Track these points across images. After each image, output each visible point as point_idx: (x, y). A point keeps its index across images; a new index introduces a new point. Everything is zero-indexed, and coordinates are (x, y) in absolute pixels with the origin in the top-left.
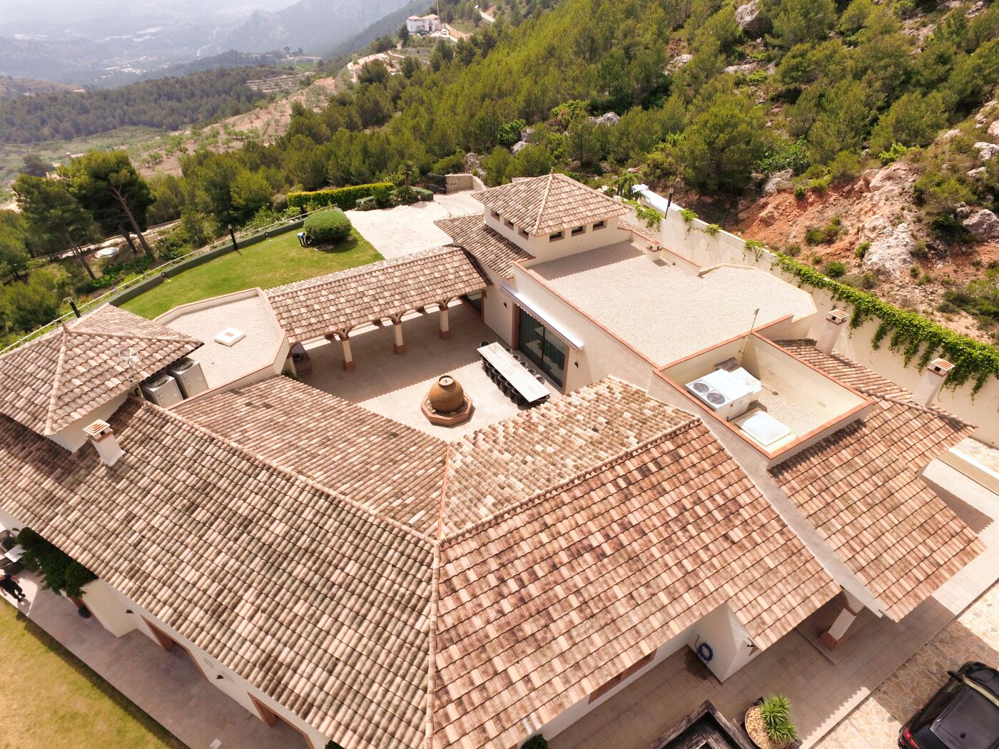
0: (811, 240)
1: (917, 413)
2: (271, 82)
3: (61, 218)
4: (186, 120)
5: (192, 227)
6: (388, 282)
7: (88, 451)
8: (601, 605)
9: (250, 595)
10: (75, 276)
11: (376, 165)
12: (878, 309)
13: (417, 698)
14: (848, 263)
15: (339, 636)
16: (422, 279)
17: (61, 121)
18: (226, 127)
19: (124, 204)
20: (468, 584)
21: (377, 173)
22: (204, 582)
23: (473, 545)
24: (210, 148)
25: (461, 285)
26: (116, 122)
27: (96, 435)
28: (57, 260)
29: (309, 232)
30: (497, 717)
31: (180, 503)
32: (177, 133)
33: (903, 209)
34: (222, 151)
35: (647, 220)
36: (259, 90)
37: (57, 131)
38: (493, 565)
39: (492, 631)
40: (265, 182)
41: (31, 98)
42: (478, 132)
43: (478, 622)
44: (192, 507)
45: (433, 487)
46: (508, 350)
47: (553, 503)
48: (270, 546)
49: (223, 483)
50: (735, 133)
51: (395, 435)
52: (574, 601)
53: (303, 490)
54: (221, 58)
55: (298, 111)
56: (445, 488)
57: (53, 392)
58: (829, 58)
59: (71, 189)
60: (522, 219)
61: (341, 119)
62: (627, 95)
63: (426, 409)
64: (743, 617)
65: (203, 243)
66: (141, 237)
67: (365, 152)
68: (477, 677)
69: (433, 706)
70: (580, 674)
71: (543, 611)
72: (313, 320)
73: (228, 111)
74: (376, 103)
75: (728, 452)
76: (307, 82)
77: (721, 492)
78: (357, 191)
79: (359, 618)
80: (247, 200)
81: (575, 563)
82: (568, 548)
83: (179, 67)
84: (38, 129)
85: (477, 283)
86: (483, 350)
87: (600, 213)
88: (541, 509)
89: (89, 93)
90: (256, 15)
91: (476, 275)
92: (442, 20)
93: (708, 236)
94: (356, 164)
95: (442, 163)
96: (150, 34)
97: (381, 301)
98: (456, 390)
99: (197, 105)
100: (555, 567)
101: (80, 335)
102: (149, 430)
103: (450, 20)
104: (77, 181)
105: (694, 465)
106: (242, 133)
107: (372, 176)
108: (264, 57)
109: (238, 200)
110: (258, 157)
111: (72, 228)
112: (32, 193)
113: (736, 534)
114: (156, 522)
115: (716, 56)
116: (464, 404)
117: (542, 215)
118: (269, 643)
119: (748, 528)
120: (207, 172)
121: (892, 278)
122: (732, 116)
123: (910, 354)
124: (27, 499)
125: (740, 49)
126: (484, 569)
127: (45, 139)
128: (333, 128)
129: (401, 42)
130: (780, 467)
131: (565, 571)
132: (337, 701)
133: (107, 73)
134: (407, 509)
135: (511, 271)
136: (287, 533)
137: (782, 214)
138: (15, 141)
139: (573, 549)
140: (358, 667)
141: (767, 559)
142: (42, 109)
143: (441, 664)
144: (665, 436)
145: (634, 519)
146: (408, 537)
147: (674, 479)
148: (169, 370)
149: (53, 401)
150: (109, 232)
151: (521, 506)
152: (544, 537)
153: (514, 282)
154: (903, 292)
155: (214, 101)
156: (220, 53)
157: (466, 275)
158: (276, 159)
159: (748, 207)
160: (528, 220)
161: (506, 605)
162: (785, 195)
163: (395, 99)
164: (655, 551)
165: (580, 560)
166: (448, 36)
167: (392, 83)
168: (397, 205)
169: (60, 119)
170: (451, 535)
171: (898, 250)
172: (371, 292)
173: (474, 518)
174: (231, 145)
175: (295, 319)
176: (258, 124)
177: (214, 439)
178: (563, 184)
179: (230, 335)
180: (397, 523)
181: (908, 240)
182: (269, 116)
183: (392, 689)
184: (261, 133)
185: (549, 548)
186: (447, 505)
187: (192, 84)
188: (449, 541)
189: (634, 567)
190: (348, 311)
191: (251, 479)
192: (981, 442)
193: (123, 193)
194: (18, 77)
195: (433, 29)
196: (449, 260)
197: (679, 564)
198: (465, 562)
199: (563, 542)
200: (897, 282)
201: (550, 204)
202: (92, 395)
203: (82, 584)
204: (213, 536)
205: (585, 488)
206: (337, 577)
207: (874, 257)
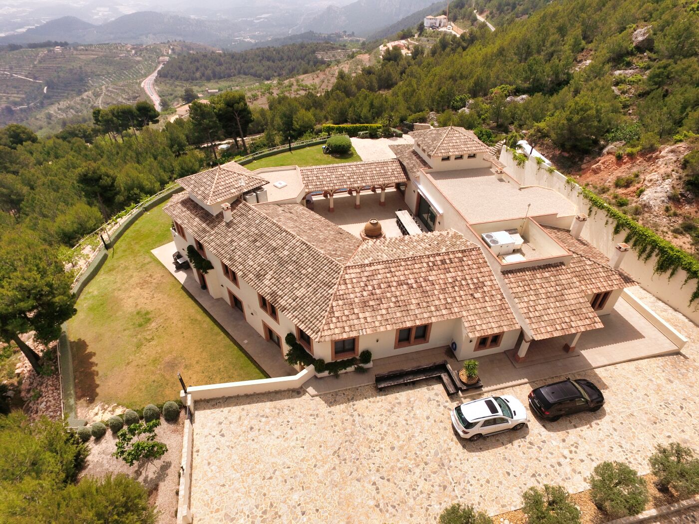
0: (617, 185)
1: (606, 270)
2: (330, 54)
3: (208, 125)
4: (275, 74)
5: (270, 137)
6: (357, 171)
7: (220, 216)
8: (404, 304)
9: (271, 273)
10: (208, 157)
11: (377, 113)
12: (628, 224)
13: (323, 313)
14: (633, 200)
15: (300, 290)
16: (374, 172)
17: (207, 69)
18: (297, 81)
19: (238, 121)
20: (352, 283)
21: (376, 118)
22: (255, 266)
23: (358, 270)
24: (287, 94)
25: (393, 178)
26: (236, 72)
27: (225, 208)
28: (199, 148)
29: (329, 146)
30: (350, 327)
31: (251, 239)
32: (269, 82)
33: (673, 171)
34: (293, 96)
35: (518, 161)
36: (322, 58)
37: (203, 75)
38: (364, 279)
39: (357, 300)
40: (313, 117)
41: (194, 54)
42: (439, 99)
43: (352, 296)
44: (256, 240)
45: (350, 252)
46: (411, 215)
48: (282, 258)
49: (268, 234)
50: (585, 115)
51: (341, 233)
52: (394, 299)
53: (298, 241)
54: (302, 36)
55: (342, 76)
56: (355, 253)
57: (212, 190)
58: (684, 71)
59: (215, 110)
60: (429, 147)
61: (365, 83)
62: (541, 84)
63: (362, 234)
64: (466, 325)
65: (274, 146)
66: (243, 141)
67: (372, 105)
68: (347, 313)
69: (328, 316)
70: (387, 323)
71: (379, 299)
72: (318, 183)
73: (301, 70)
74: (389, 75)
75: (488, 264)
76: (352, 56)
77: (477, 278)
78: (361, 127)
79: (309, 286)
80: (301, 126)
81: (398, 287)
82: (398, 281)
83: (276, 40)
84: (194, 73)
85: (402, 178)
86: (398, 213)
87: (473, 150)
88: (391, 265)
89: (224, 53)
90: (330, 8)
91: (403, 174)
92: (449, 20)
93: (548, 173)
94: (365, 111)
95: (414, 116)
96: (264, 18)
97: (352, 180)
98: (378, 226)
99: (283, 65)
100: (389, 286)
101: (224, 170)
102: (243, 212)
103: (454, 19)
104: (219, 106)
105: (469, 265)
106: (306, 86)
107: (373, 120)
108: (329, 37)
109: (296, 126)
110: (313, 102)
111: (211, 131)
112: (197, 110)
113: (477, 295)
114: (241, 244)
115: (604, 64)
116: (381, 234)
117: (439, 147)
118: (275, 288)
119: (485, 294)
120: (283, 108)
121: (653, 210)
122: (585, 104)
123: (641, 252)
124: (196, 229)
125: (628, 59)
126: (360, 280)
127: (197, 79)
128: (359, 88)
129: (418, 33)
130: (507, 271)
131: (393, 289)
132: (295, 309)
133: (236, 41)
135: (419, 173)
136: (289, 255)
137: (606, 167)
138: (181, 79)
139: (400, 282)
140: (304, 300)
141: (488, 308)
142: (198, 61)
144: (459, 251)
145: (431, 278)
146: (334, 263)
147: (457, 268)
148: (255, 190)
149: (212, 193)
150: (228, 135)
151: (383, 262)
152: (388, 275)
153: (419, 179)
154: (657, 219)
155: (293, 63)
156: (303, 32)
157: (398, 174)
158: (322, 104)
159: (589, 162)
160: (431, 148)
161: (365, 294)
162: (611, 156)
163: (402, 72)
164: (436, 292)
165: (401, 286)
166: (451, 31)
167: (402, 62)
168: (381, 137)
169: (206, 68)
170: (350, 265)
171: (661, 195)
172: (348, 175)
173: (362, 262)
174: (298, 92)
175: (310, 181)
176: (317, 81)
177: (267, 218)
178: (456, 132)
179: (280, 183)
180: (331, 258)
181: (668, 189)
182: (325, 76)
183: (315, 309)
184: (317, 87)
185: (389, 279)
186: (353, 258)
187: (283, 52)
188: (349, 267)
189: (424, 295)
190: (335, 182)
191: (279, 234)
192: (671, 307)
193: (239, 115)
194: (188, 41)
195: (442, 25)
196: (390, 165)
197: (445, 299)
198: (353, 276)
199: (396, 279)
200: (655, 213)
201: (445, 142)
202: (225, 194)
203: (208, 269)
204: (261, 252)
205: (413, 262)
206: (304, 272)
207: (645, 197)
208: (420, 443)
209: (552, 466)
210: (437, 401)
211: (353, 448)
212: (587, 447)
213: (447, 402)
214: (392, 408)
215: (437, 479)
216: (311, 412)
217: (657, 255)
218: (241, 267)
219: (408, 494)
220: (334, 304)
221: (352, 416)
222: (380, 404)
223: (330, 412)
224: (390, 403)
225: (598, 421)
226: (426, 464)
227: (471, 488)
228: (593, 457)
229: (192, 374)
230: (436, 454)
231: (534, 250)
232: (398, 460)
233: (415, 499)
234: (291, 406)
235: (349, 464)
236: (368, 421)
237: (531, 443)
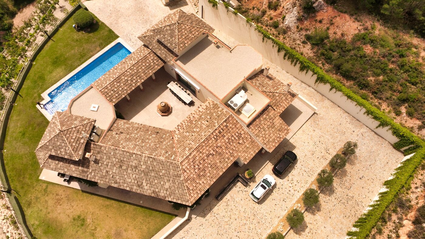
0: (270, 7)
6: (133, 73)
8: (214, 165)
9: (144, 181)
12: (284, 49)
13: (184, 191)
14: (280, 21)
15: (166, 184)
16: (143, 68)
20: (188, 169)
22: (133, 181)
23: (187, 161)
25: (156, 66)
27: (89, 157)
30: (199, 190)
31: (117, 166)
35: (212, 4)
38: (192, 164)
39: (195, 176)
43: (192, 175)
45: (173, 147)
46: (176, 83)
47: (201, 147)
48: (144, 171)
51: (158, 133)
52: (209, 166)
53: (145, 157)
56: (176, 146)
57: (70, 149)
63: (159, 112)
68: (194, 185)
69: (188, 192)
70: (213, 178)
71: (204, 170)
72: (117, 95)
75: (238, 121)
77: (237, 132)
79: (169, 181)
81: (208, 158)
82: (206, 156)
85: (161, 64)
86: (169, 86)
88: (199, 149)
91: (160, 61)
97: (134, 81)
100: (204, 160)
101: (65, 130)
102: (98, 150)
105: (231, 127)
113: (241, 142)
114: (114, 171)
116: (169, 107)
117: (178, 43)
118: (152, 189)
119: (243, 139)
121: (291, 29)
123: (292, 62)
126: (190, 165)
131: (206, 160)
134: (170, 156)
135: (172, 62)
136: (146, 167)
140: (172, 189)
141: (247, 145)
143: (187, 185)
144: (224, 121)
145: (219, 145)
146: (173, 163)
147: (227, 132)
148: (92, 132)
149: (72, 151)
151: (195, 149)
152: (201, 155)
153: (174, 65)
157: (157, 61)
160: (173, 45)
161: (196, 171)
164: (224, 151)
170: (182, 160)
171: (294, 19)
172: (130, 79)
173: (185, 155)
175: (111, 96)
177: (116, 149)
179: (94, 107)
180: (170, 160)
181: (296, 14)
183: (180, 191)
185: (202, 157)
186: (178, 152)
188: (182, 162)
189: (220, 155)
190: (126, 88)
191: (131, 157)
196: (149, 57)
197: (229, 152)
198: (186, 165)
200: (292, 31)
202: (80, 146)
204: (129, 171)
205: (207, 141)
206: (161, 174)
207: (286, 23)
208: (244, 212)
209: (288, 193)
210: (241, 190)
211: (223, 228)
212: (296, 178)
213: (245, 188)
214: (227, 204)
215: (255, 221)
216: (199, 225)
217: (299, 63)
218: (125, 185)
219: (249, 232)
220: (187, 184)
221: (215, 216)
222: (222, 205)
223: (206, 220)
224: (225, 202)
225: (296, 165)
226: (249, 218)
227: (267, 218)
228: (299, 181)
229: (131, 232)
230: (251, 212)
231: (252, 95)
232: (240, 223)
233: (252, 232)
234: (190, 227)
235: (224, 235)
236: (222, 215)
237: (279, 188)
